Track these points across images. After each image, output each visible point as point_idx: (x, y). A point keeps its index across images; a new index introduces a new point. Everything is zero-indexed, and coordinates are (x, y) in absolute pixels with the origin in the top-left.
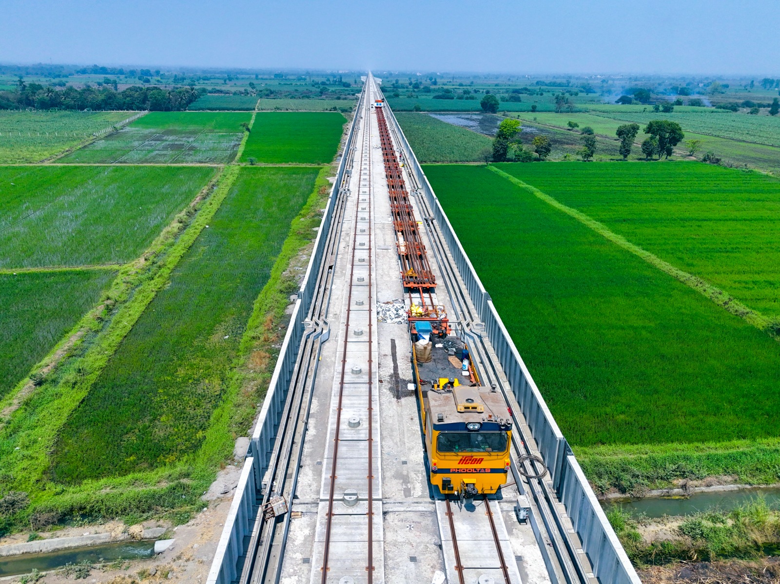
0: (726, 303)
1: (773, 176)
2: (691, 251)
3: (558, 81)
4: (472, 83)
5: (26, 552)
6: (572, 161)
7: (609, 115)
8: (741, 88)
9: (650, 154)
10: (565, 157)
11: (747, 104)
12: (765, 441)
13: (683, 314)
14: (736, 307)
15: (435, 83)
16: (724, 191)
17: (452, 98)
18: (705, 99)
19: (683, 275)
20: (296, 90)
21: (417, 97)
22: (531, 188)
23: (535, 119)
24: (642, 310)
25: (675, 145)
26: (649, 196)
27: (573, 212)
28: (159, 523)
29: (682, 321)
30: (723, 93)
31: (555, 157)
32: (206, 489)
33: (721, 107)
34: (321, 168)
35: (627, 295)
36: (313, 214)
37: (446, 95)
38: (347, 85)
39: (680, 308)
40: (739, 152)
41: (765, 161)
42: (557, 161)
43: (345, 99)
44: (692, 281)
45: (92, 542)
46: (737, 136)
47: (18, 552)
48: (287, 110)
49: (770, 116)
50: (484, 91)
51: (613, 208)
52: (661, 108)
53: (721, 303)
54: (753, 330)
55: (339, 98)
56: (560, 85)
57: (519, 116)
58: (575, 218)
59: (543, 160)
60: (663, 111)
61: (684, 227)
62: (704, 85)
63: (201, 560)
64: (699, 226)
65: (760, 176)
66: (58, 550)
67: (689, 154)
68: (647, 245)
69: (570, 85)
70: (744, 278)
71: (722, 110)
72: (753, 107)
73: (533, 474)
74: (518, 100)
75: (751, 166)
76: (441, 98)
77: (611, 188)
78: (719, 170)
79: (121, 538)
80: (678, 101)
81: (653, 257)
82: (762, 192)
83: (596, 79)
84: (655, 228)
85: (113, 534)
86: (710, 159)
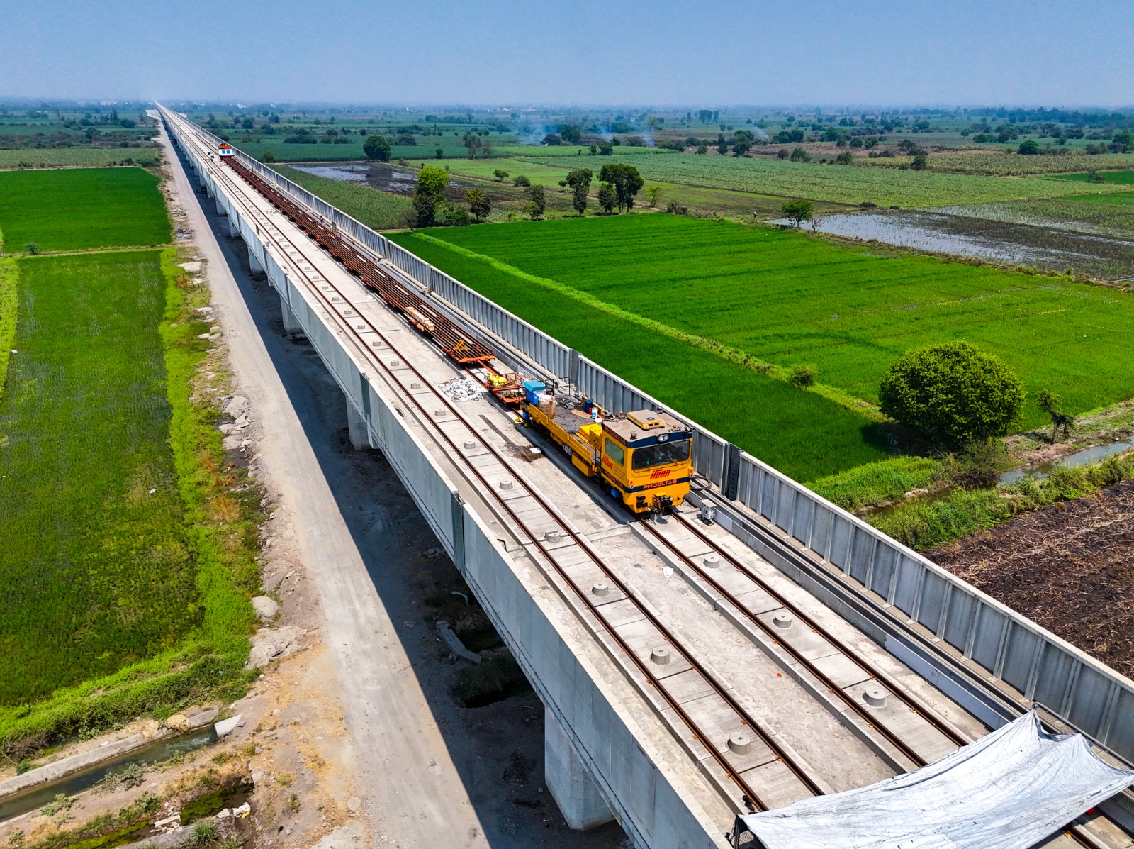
0: (745, 362)
1: (744, 224)
2: (692, 312)
3: (457, 115)
4: (333, 119)
5: (24, 787)
6: (519, 221)
7: (538, 161)
8: (677, 122)
9: (609, 207)
10: (510, 216)
11: (692, 142)
12: (823, 480)
13: (709, 378)
14: (757, 364)
15: (276, 120)
16: (702, 245)
17: (315, 142)
18: (646, 136)
19: (693, 338)
20: (41, 135)
21: (258, 141)
22: (485, 257)
23: (447, 168)
24: (667, 380)
25: (635, 194)
26: (627, 257)
27: (548, 283)
28: (204, 707)
29: (710, 384)
30: (660, 129)
31: (496, 218)
32: (247, 657)
33: (664, 147)
34: (161, 251)
35: (647, 368)
36: (187, 316)
37: (302, 137)
38: (128, 124)
39: (704, 373)
40: (702, 200)
41: (731, 208)
42: (500, 222)
43: (137, 146)
44: (706, 344)
45: (118, 750)
46: (693, 181)
47: (10, 790)
48: (42, 166)
49: (720, 156)
50: (358, 130)
51: (592, 274)
52: (598, 150)
53: (740, 362)
54: (779, 383)
55: (126, 146)
56: (459, 121)
57: (423, 165)
58: (552, 290)
59: (482, 222)
60: (601, 154)
61: (676, 288)
62: (636, 120)
63: (293, 722)
64: (690, 285)
65: (732, 226)
66: (72, 771)
67: (649, 204)
68: (646, 313)
69: (473, 121)
70: (753, 334)
71: (667, 150)
72: (701, 146)
73: (699, 487)
74: (411, 142)
75: (721, 215)
76: (297, 142)
77: (580, 251)
78: (688, 221)
79: (159, 736)
80: (614, 140)
81: (656, 323)
82: (739, 242)
83: (502, 112)
84: (646, 292)
85: (146, 734)
86: (676, 209)
